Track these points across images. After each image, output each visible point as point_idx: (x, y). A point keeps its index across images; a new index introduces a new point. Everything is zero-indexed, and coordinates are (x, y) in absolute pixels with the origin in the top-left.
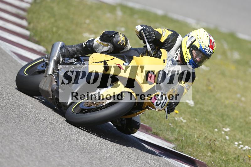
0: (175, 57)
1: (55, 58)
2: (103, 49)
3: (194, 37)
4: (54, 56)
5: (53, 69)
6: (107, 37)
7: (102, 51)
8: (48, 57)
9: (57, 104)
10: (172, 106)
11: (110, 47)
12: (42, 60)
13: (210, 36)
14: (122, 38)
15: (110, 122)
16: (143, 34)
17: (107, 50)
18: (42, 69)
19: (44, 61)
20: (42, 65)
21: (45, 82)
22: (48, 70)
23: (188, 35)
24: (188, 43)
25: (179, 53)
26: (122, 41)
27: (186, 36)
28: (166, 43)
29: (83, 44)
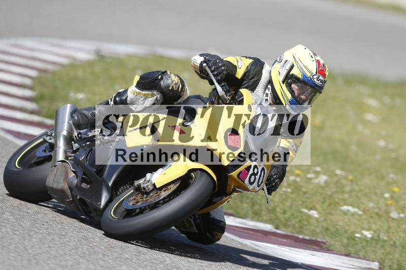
0: (264, 101)
1: (65, 133)
2: (145, 104)
3: (290, 61)
4: (62, 131)
5: (65, 152)
6: (149, 82)
7: (144, 106)
8: (52, 134)
9: (83, 208)
11: (157, 98)
12: (42, 139)
13: (315, 55)
14: (174, 79)
15: (173, 227)
16: (207, 69)
18: (44, 154)
19: (45, 141)
20: (43, 147)
21: (55, 175)
22: (56, 154)
23: (278, 60)
24: (281, 73)
25: (269, 93)
26: (176, 83)
27: (276, 63)
28: (245, 80)
29: (109, 100)
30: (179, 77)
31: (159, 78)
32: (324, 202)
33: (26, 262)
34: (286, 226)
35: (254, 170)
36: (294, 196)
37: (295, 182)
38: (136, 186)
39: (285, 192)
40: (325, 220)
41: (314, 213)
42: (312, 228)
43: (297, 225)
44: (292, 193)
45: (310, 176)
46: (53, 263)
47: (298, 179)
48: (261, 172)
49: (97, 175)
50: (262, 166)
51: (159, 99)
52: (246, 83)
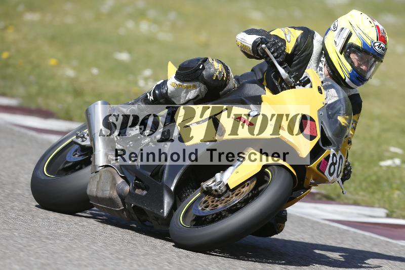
2: (188, 96)
3: (346, 29)
7: (187, 98)
11: (200, 89)
13: (373, 20)
14: (218, 66)
17: (196, 95)
19: (74, 143)
21: (98, 182)
23: (332, 28)
24: (337, 43)
25: (323, 66)
26: (220, 72)
27: (330, 32)
28: (296, 55)
29: (148, 94)
30: (223, 63)
31: (201, 67)
35: (333, 158)
38: (204, 188)
48: (340, 160)
49: (154, 180)
50: (340, 153)
51: (202, 90)
52: (298, 58)
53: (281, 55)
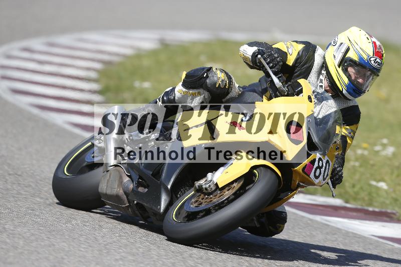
0: (318, 87)
2: (193, 103)
3: (345, 44)
6: (195, 81)
9: (140, 214)
10: (337, 174)
11: (204, 96)
12: (90, 143)
13: (371, 37)
17: (201, 101)
21: (108, 180)
23: (333, 43)
24: (336, 57)
25: (323, 79)
26: (222, 81)
27: (330, 47)
28: (297, 67)
29: (158, 100)
30: (226, 73)
31: (205, 76)
32: (392, 173)
33: (98, 252)
34: (355, 199)
35: (319, 162)
36: (362, 170)
37: (362, 155)
38: (197, 186)
39: (354, 167)
40: (394, 191)
41: (383, 185)
42: (382, 199)
43: (366, 198)
44: (361, 166)
45: (378, 148)
46: (124, 252)
47: (366, 153)
48: (326, 164)
49: (155, 179)
50: (326, 158)
51: (206, 97)
52: (299, 70)
53: (276, 65)
